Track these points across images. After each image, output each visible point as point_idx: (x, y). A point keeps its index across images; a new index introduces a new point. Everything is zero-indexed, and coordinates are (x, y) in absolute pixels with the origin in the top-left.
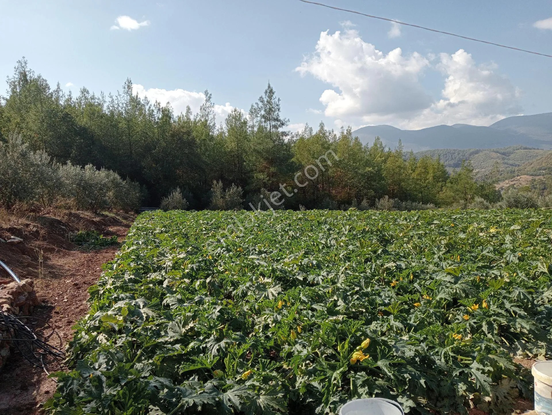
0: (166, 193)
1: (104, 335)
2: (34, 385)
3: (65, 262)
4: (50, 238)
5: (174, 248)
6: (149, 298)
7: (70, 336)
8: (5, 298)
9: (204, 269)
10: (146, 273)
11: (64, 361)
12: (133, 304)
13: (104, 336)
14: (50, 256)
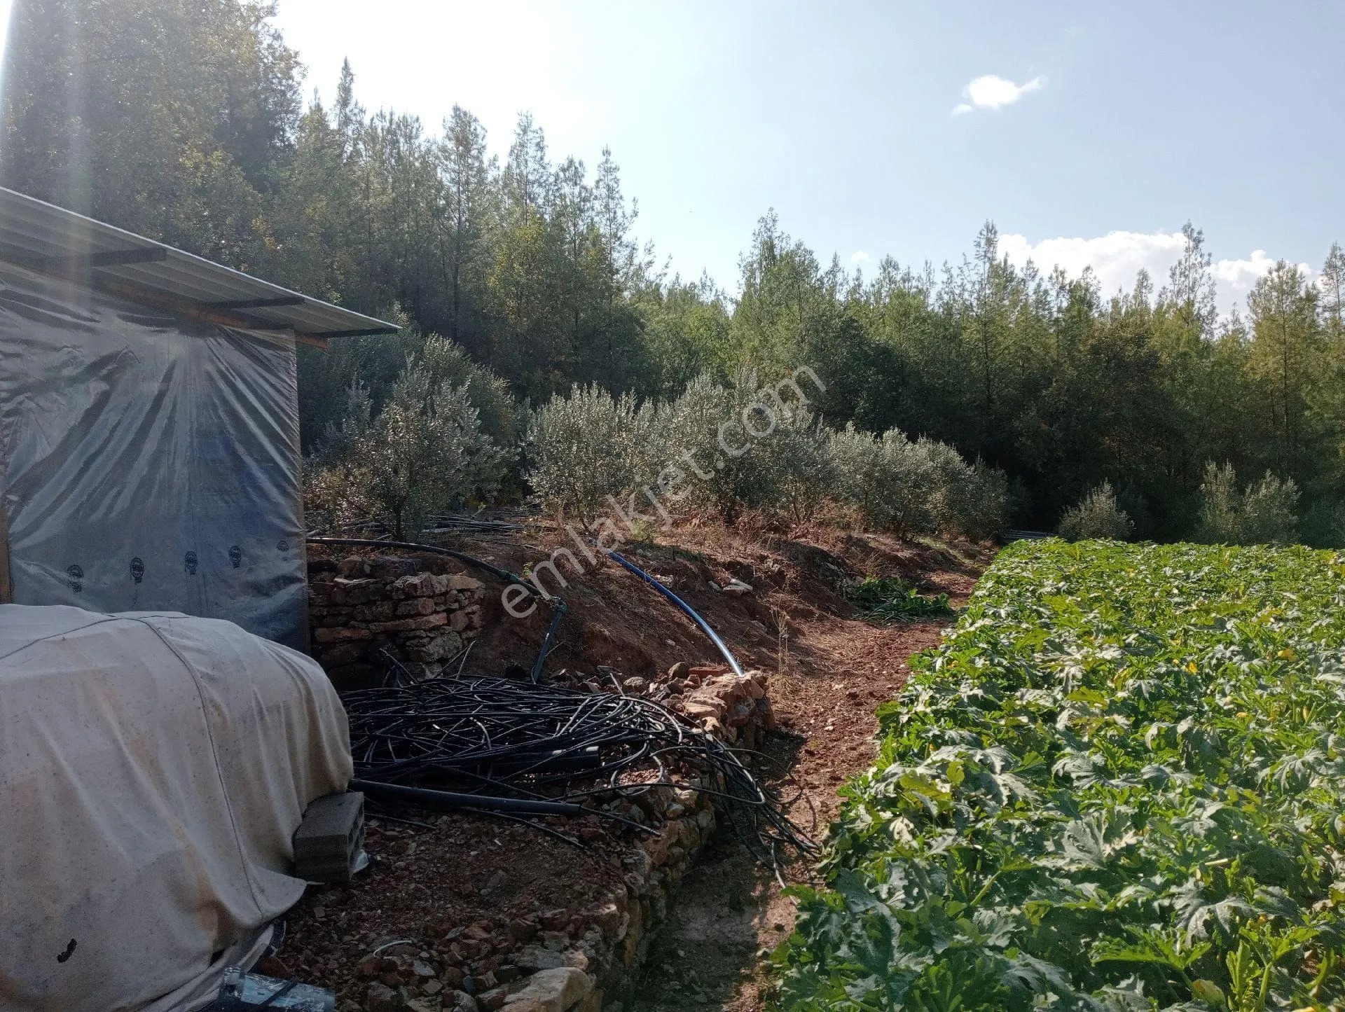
0: (1075, 497)
1: (906, 821)
2: (754, 903)
3: (834, 643)
4: (806, 589)
5: (1089, 633)
6: (1019, 752)
7: (834, 811)
8: (712, 705)
9: (1172, 698)
10: (1012, 688)
11: (818, 866)
12: (977, 759)
13: (907, 826)
14: (805, 627)
